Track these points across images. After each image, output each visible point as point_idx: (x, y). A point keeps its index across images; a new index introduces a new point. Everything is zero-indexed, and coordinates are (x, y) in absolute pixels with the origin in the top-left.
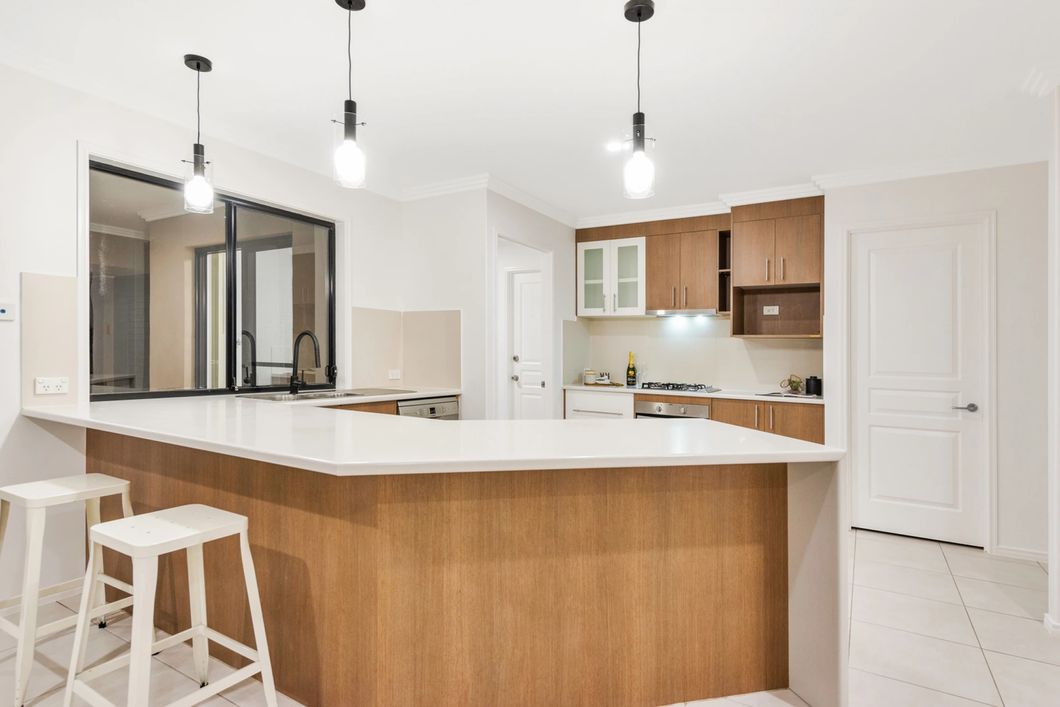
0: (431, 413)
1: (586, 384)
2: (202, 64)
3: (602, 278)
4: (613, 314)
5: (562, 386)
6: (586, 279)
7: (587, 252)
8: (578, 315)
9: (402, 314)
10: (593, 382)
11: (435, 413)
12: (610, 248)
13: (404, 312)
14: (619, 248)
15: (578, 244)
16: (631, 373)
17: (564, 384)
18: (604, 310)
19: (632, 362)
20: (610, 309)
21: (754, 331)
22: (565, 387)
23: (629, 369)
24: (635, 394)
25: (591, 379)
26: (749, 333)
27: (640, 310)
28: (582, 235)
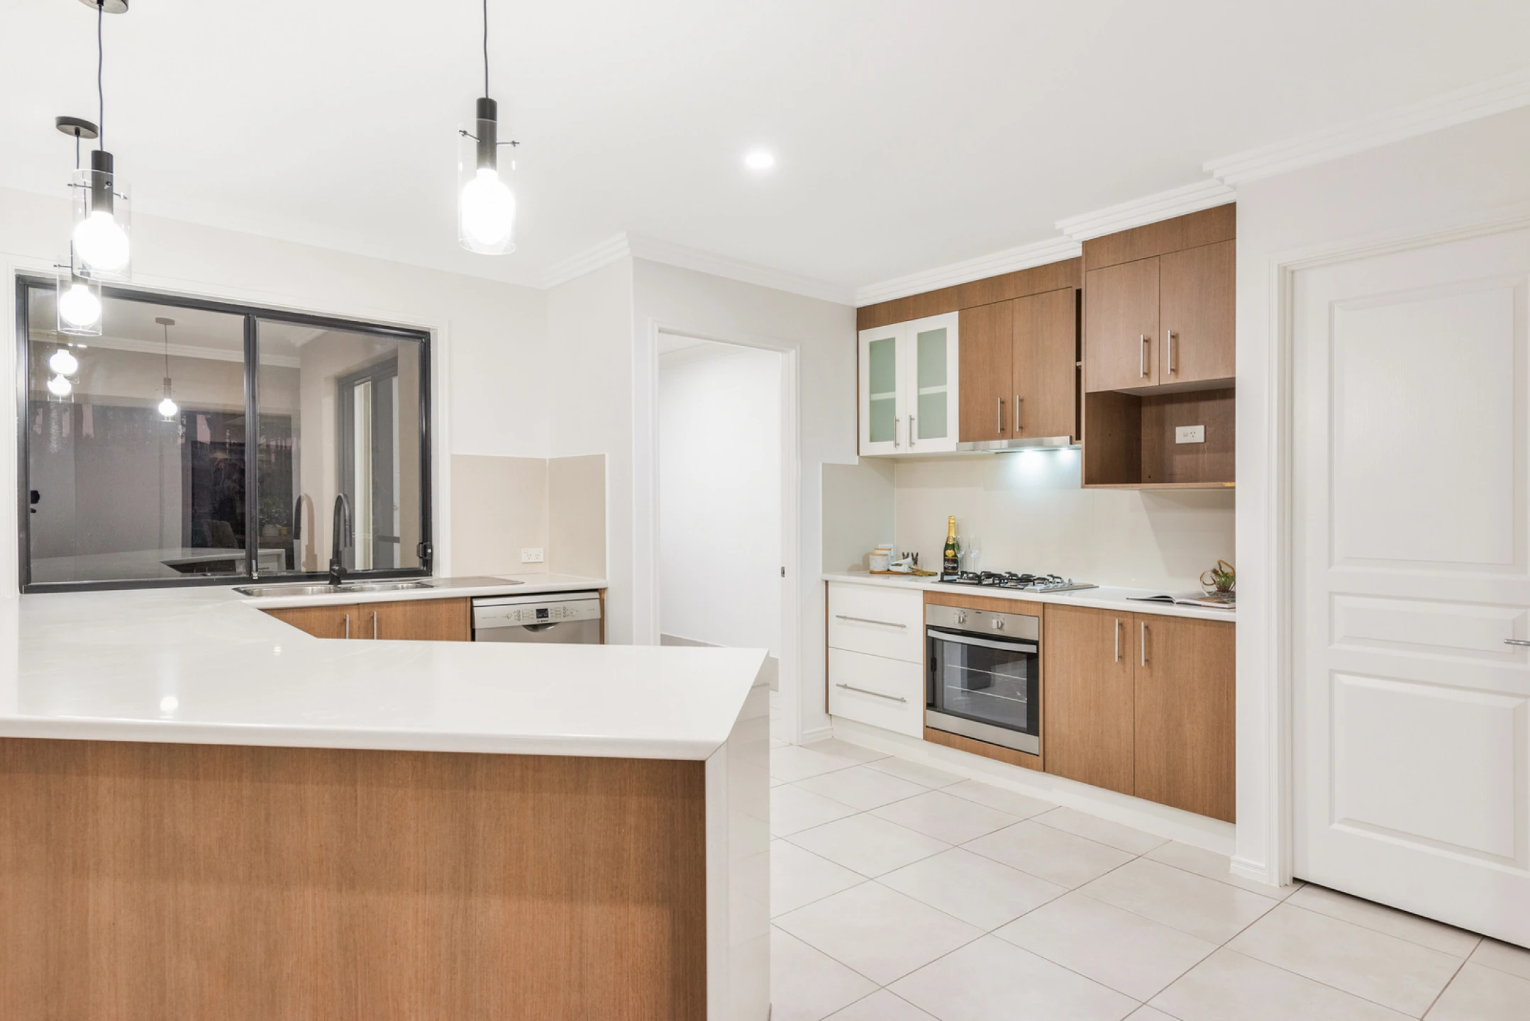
0: (538, 617)
1: (872, 572)
2: (83, 130)
3: (893, 390)
4: (910, 451)
5: (819, 575)
6: (872, 392)
7: (873, 346)
8: (860, 455)
9: (547, 462)
10: (881, 569)
11: (547, 617)
12: (905, 335)
13: (550, 460)
14: (920, 335)
15: (860, 332)
16: (950, 553)
17: (824, 571)
18: (896, 445)
19: (952, 535)
20: (905, 443)
21: (1162, 476)
22: (827, 577)
23: (947, 547)
24: (925, 592)
25: (878, 564)
26: (1152, 480)
27: (949, 442)
28: (867, 317)
